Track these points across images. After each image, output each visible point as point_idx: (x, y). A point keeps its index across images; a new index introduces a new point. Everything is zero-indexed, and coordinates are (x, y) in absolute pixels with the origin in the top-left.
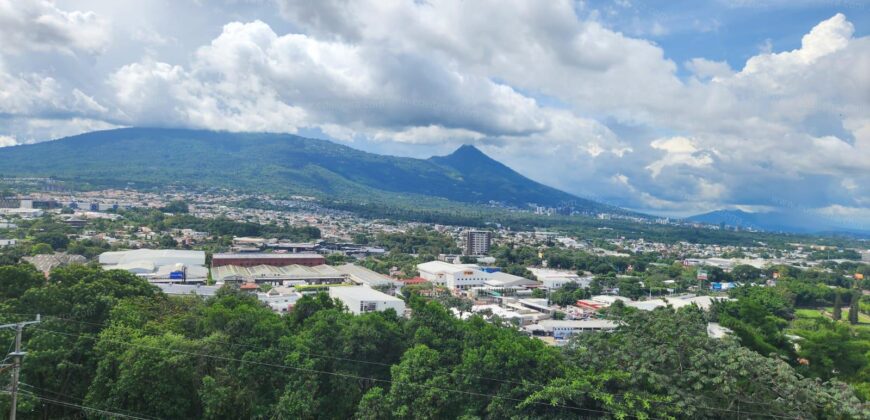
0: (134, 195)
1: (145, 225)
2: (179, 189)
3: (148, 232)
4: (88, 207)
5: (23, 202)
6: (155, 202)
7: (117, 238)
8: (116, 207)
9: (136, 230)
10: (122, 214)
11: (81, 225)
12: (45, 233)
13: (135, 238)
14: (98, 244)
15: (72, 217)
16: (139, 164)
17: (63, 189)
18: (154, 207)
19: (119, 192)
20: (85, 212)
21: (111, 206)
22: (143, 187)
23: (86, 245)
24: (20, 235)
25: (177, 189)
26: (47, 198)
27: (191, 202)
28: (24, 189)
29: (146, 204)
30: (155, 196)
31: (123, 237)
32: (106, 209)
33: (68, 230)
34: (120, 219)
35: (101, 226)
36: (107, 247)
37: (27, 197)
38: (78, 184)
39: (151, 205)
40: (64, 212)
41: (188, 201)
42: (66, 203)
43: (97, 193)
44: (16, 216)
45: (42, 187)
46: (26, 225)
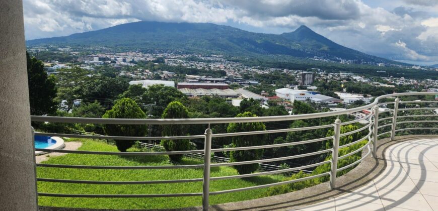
0: (141, 54)
1: (147, 69)
2: (160, 52)
3: (148, 72)
4: (122, 60)
5: (95, 58)
6: (150, 58)
7: (136, 74)
8: (133, 60)
9: (143, 71)
10: (136, 63)
11: (120, 68)
12: (105, 72)
13: (143, 75)
14: (128, 77)
15: (115, 65)
16: (142, 40)
17: (110, 52)
18: (150, 61)
19: (134, 53)
20: (120, 61)
21: (131, 59)
22: (144, 51)
23: (123, 78)
24: (95, 72)
25: (159, 52)
26: (104, 56)
27: (165, 58)
28: (95, 52)
29: (146, 59)
30: (150, 55)
31: (137, 75)
32: (129, 61)
33: (114, 71)
34: (135, 66)
35: (128, 69)
36: (132, 79)
37: (96, 55)
38: (116, 50)
39: (148, 59)
40: (112, 62)
41: (164, 57)
42: (113, 58)
43: (124, 54)
44: (93, 64)
45: (101, 51)
46: (97, 68)
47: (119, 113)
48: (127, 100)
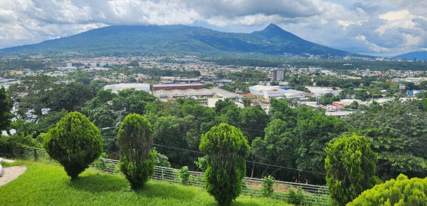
0: (114, 58)
1: (121, 73)
2: (134, 54)
3: (123, 76)
4: (96, 65)
5: (68, 64)
6: (124, 61)
7: (110, 79)
8: (107, 64)
9: (118, 75)
10: (111, 67)
11: (94, 73)
12: (79, 78)
13: (117, 78)
14: (103, 82)
15: (90, 70)
16: (115, 44)
17: (84, 57)
18: (124, 64)
19: (107, 57)
20: (93, 67)
21: (105, 64)
22: (117, 55)
23: (98, 82)
24: (69, 79)
25: (133, 55)
26: (77, 62)
27: (139, 60)
28: (67, 58)
29: (120, 63)
30: (123, 59)
31: (112, 79)
32: (103, 65)
33: (88, 76)
34: (110, 70)
35: (102, 73)
36: (107, 83)
37: (69, 61)
38: (89, 55)
39: (122, 63)
40: (85, 68)
42: (86, 64)
43: (98, 59)
44: (66, 70)
45: (74, 56)
46: (71, 74)
47: (63, 132)
48: (74, 115)
